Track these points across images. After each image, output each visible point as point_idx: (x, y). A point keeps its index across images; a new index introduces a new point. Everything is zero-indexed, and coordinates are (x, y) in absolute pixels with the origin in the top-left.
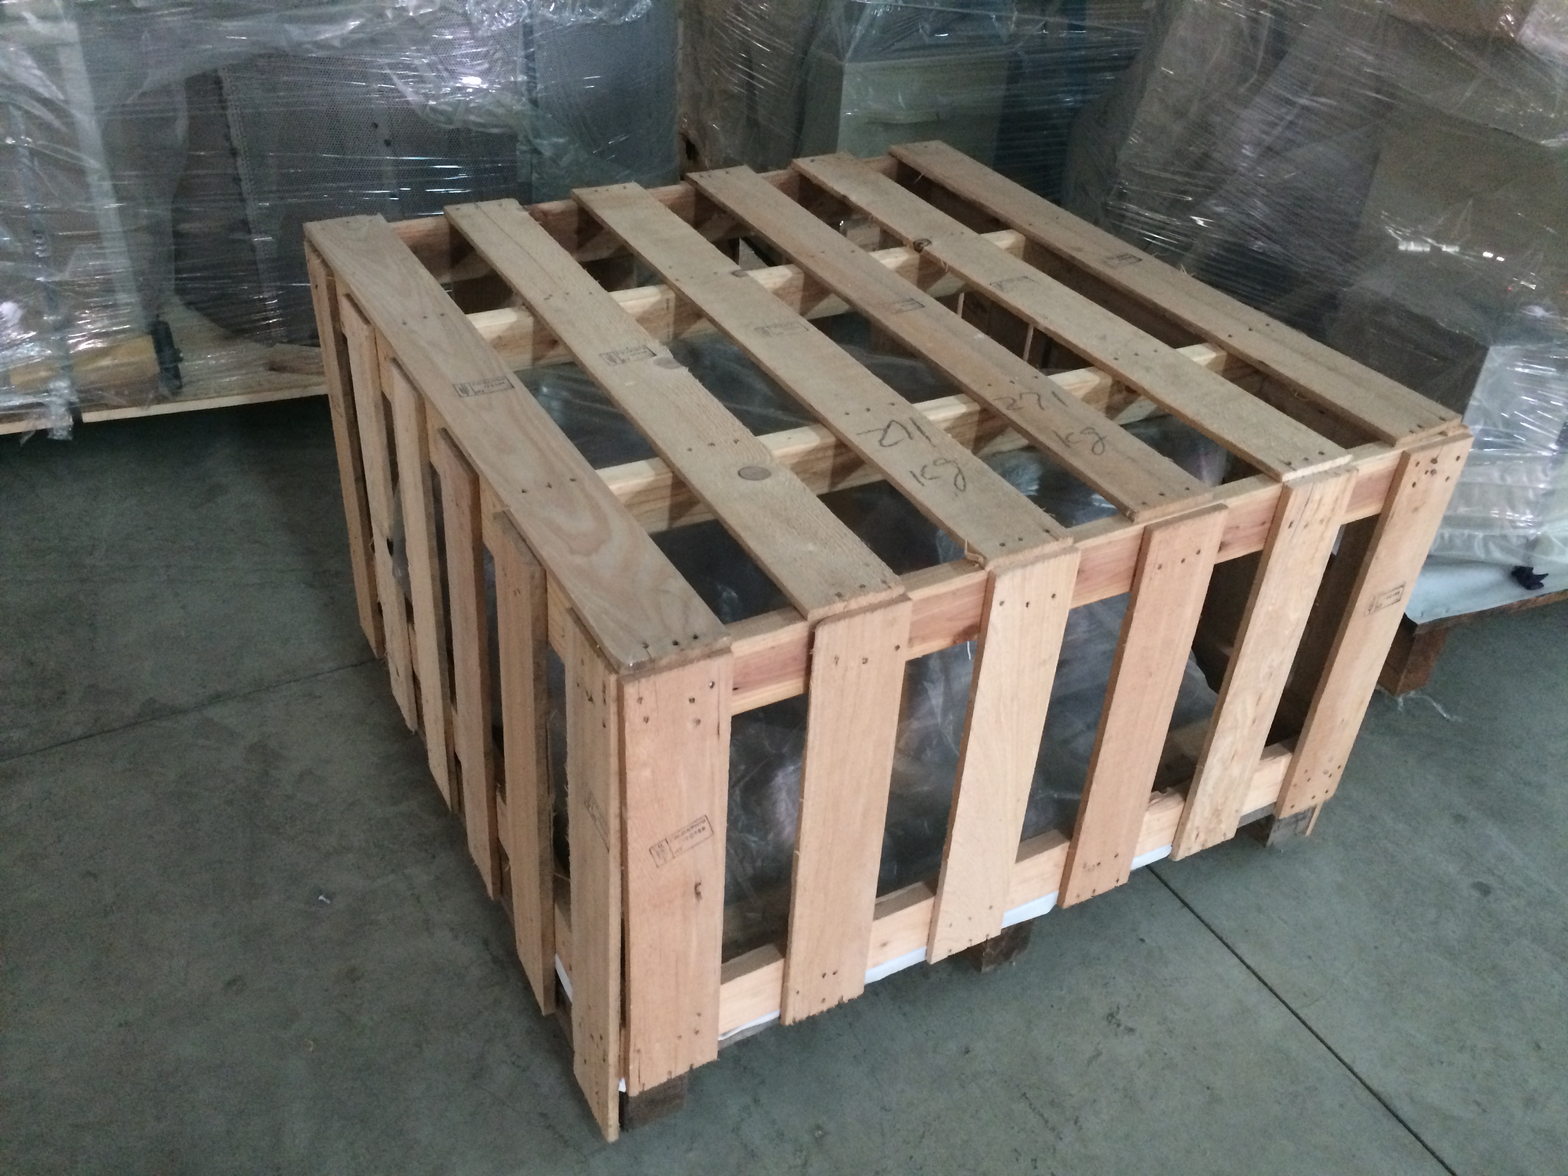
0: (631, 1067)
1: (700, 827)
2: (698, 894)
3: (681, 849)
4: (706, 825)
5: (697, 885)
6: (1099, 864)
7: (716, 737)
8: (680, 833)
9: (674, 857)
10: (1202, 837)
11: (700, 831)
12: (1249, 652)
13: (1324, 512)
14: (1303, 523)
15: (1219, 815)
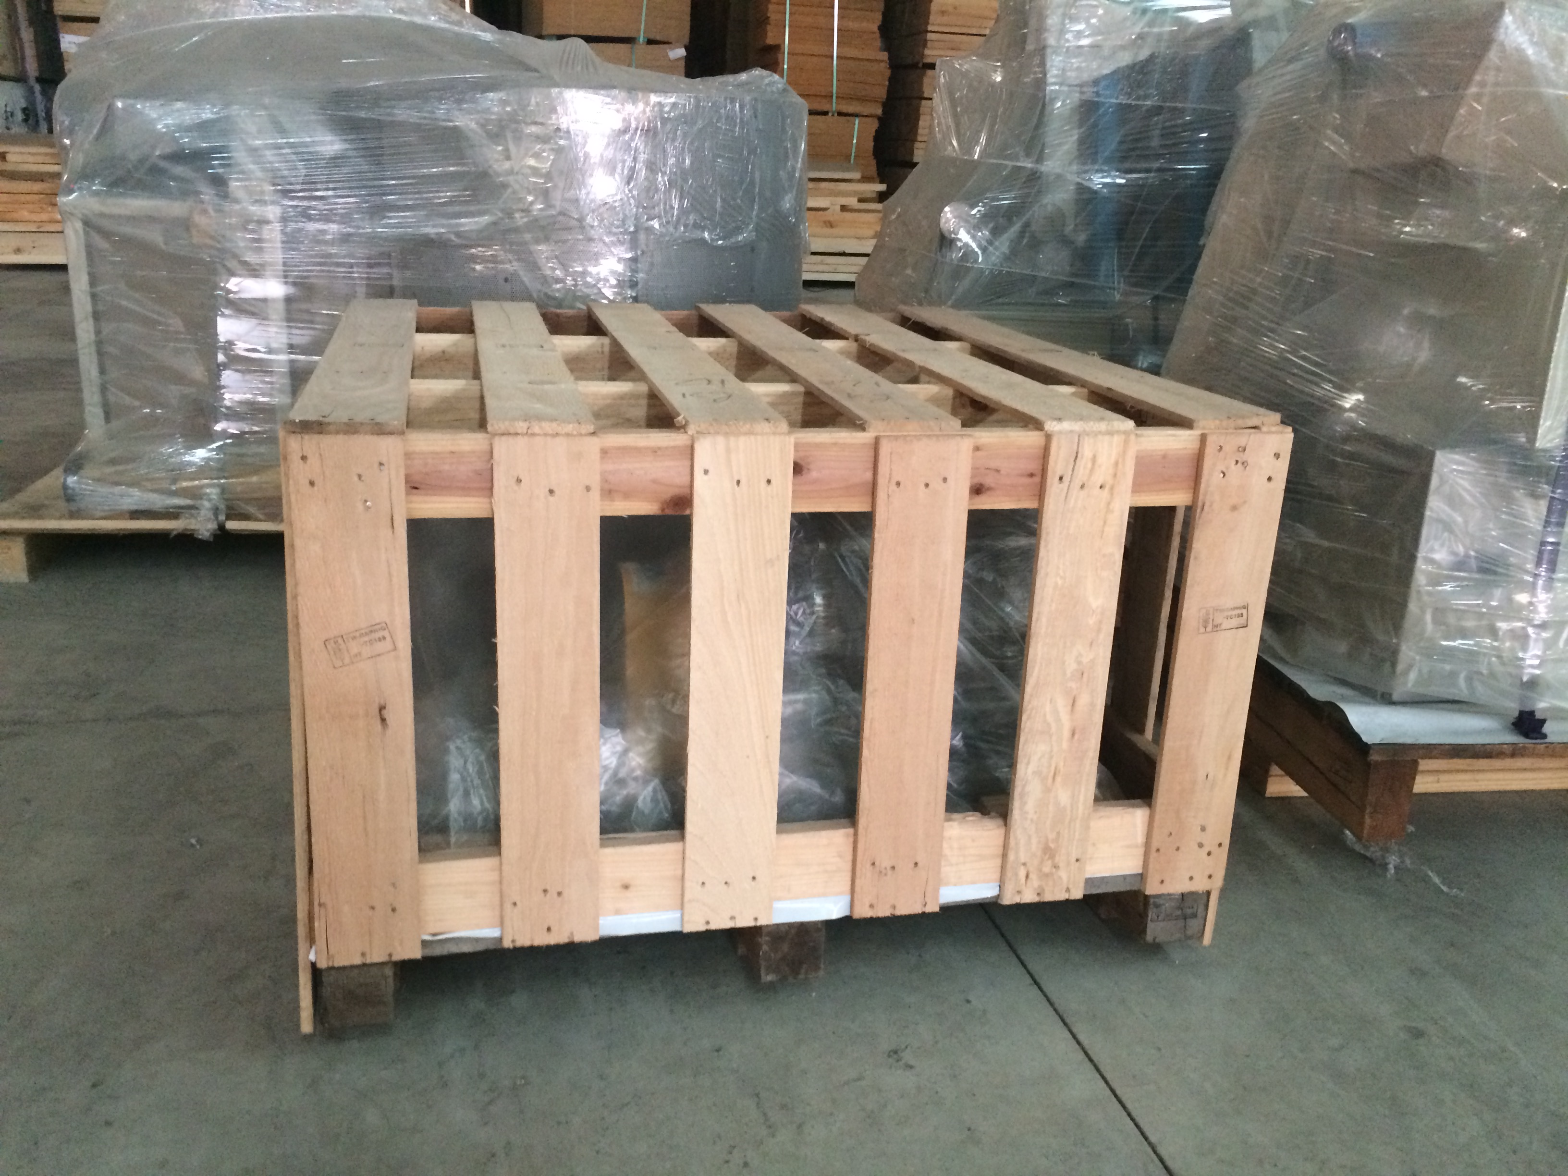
0: (316, 924)
1: (380, 634)
2: (383, 720)
3: (360, 654)
4: (386, 633)
5: (382, 708)
6: (893, 868)
7: (390, 531)
8: (357, 634)
9: (353, 663)
10: (1035, 881)
11: (380, 640)
12: (1043, 631)
13: (1102, 474)
14: (1077, 483)
15: (1052, 857)
